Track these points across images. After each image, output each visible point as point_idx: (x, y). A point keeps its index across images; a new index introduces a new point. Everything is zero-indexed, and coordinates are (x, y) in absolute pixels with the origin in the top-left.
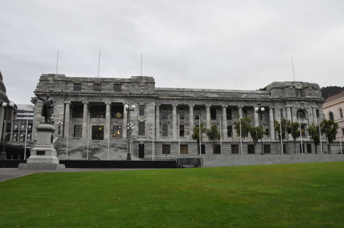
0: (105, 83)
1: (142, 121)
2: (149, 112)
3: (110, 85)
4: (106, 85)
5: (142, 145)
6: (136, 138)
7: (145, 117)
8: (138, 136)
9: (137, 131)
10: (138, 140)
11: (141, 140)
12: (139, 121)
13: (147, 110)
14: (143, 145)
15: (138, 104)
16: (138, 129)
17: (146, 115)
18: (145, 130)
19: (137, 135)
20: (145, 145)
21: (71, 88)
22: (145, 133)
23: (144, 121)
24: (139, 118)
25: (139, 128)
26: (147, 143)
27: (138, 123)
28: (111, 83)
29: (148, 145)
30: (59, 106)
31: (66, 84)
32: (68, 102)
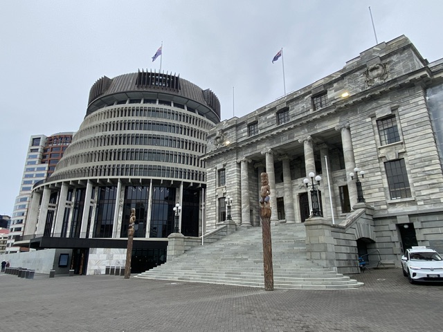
0: (294, 103)
1: (392, 157)
2: (410, 127)
3: (303, 102)
4: (298, 104)
5: (406, 227)
6: (385, 207)
7: (402, 143)
8: (389, 201)
9: (385, 188)
10: (392, 211)
11: (402, 210)
12: (384, 160)
13: (401, 124)
14: (411, 225)
15: (373, 117)
16: (385, 181)
17: (401, 138)
18: (410, 181)
19: (387, 198)
20: (417, 225)
21: (244, 135)
22: (412, 190)
23: (401, 157)
24: (382, 152)
25: (388, 178)
26: (422, 219)
27: (382, 165)
28: (306, 98)
29: (425, 225)
30: (231, 170)
31: (237, 130)
32: (242, 158)
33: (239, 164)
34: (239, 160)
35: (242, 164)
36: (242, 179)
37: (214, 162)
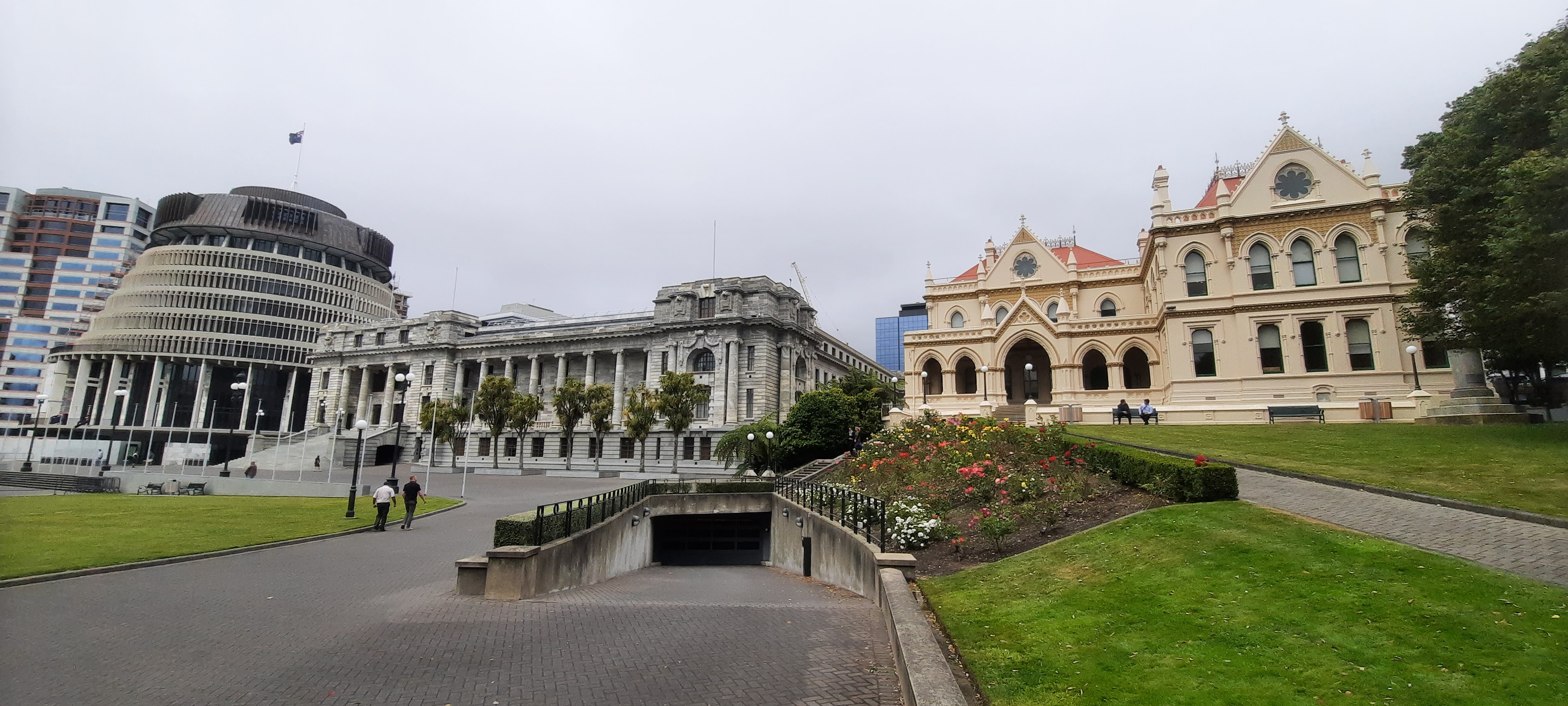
0: (390, 331)
2: (437, 377)
3: (395, 333)
6: (415, 425)
8: (418, 423)
9: (419, 414)
12: (422, 395)
13: (435, 373)
15: (424, 363)
16: (420, 409)
17: (433, 383)
19: (418, 420)
21: (351, 344)
23: (429, 395)
24: (422, 390)
28: (397, 330)
30: (334, 375)
31: (345, 337)
32: (345, 366)
33: (342, 372)
34: (342, 368)
35: (345, 371)
36: (342, 386)
37: (321, 363)
